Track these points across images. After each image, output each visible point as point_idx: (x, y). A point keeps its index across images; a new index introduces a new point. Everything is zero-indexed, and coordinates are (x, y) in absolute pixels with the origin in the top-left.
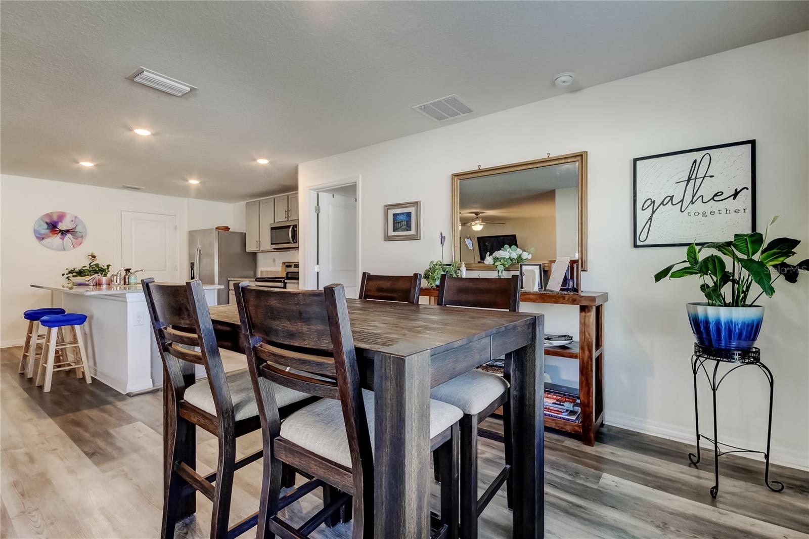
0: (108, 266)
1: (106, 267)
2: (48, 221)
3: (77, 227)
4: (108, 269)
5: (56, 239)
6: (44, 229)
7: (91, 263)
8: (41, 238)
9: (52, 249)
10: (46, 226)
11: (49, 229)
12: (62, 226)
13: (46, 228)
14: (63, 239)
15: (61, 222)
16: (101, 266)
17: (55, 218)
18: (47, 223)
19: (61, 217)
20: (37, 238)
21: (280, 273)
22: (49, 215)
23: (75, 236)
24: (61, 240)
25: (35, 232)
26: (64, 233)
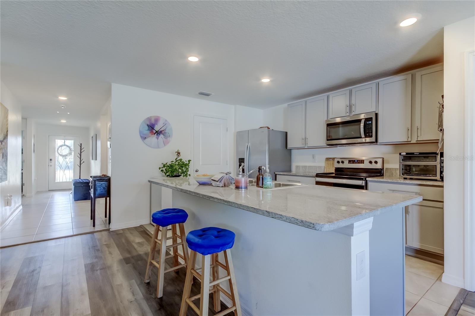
0: (189, 161)
1: (187, 162)
2: (149, 124)
3: (167, 129)
4: (189, 163)
5: (153, 139)
6: (146, 131)
7: (177, 158)
8: (144, 138)
9: (151, 147)
10: (147, 128)
11: (150, 130)
12: (157, 128)
13: (147, 129)
14: (158, 138)
15: (157, 124)
16: (184, 160)
17: (153, 121)
18: (148, 125)
19: (157, 120)
20: (141, 137)
21: (323, 169)
22: (149, 119)
23: (165, 136)
24: (157, 140)
25: (140, 132)
26: (158, 133)
